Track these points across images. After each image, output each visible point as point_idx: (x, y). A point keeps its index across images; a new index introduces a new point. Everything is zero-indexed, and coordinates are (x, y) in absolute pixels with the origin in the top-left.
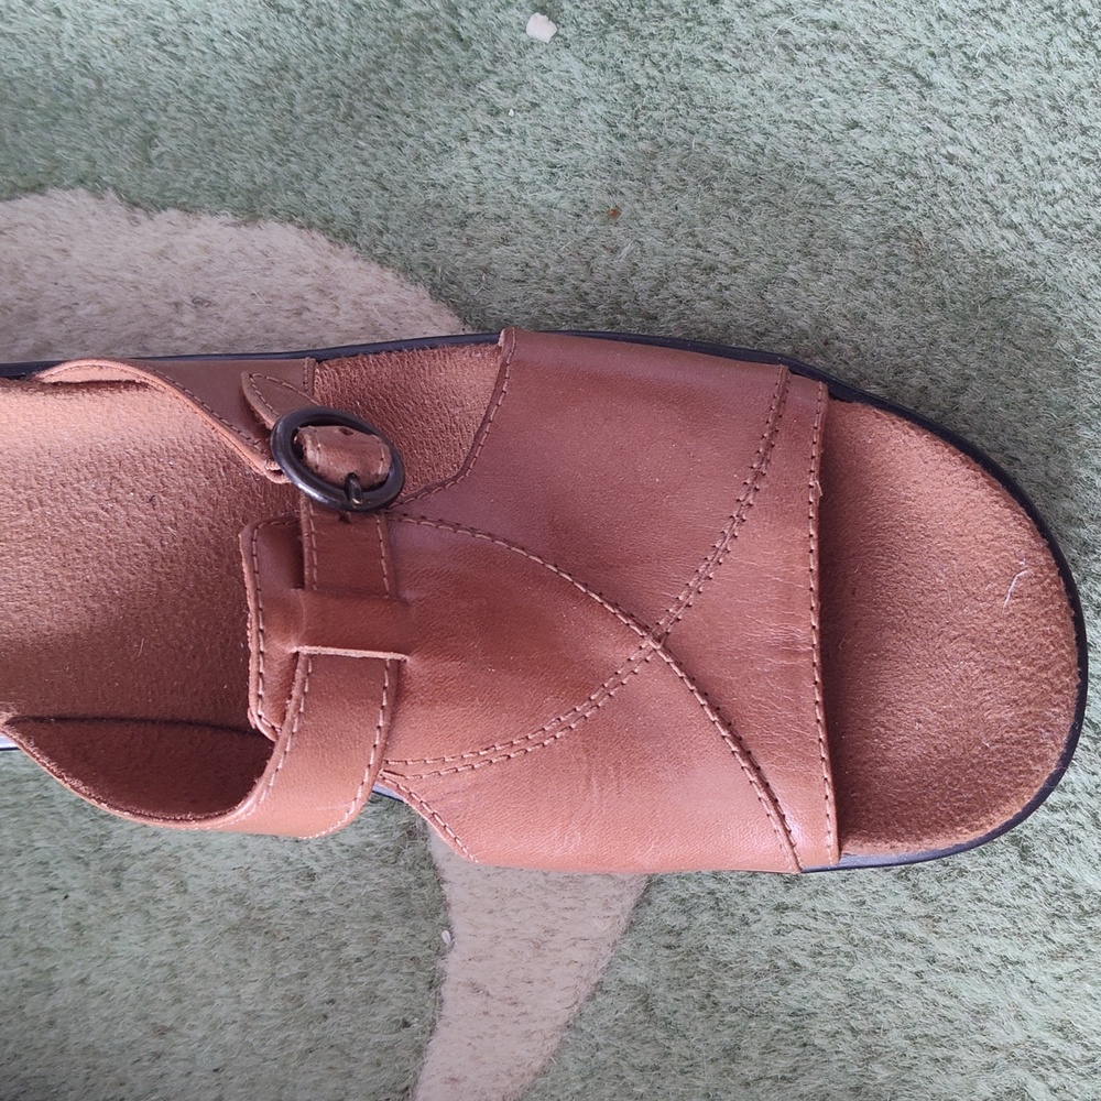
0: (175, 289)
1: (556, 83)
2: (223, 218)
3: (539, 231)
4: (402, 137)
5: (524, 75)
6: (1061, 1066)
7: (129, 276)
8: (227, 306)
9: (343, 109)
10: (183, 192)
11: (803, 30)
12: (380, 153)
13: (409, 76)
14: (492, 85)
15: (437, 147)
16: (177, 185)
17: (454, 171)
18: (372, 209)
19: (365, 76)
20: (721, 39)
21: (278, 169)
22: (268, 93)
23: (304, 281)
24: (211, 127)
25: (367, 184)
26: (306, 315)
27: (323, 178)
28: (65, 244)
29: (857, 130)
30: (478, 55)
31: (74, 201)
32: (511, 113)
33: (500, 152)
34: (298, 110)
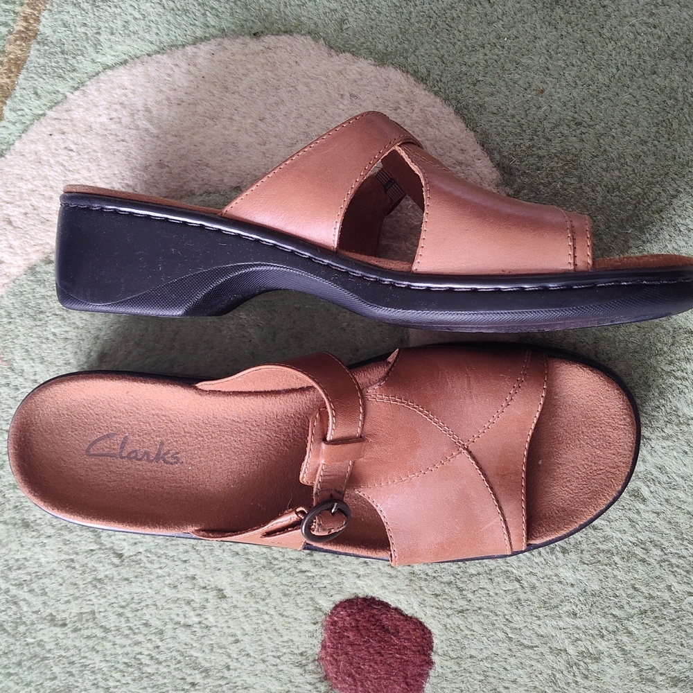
0: (343, 89)
1: (529, 30)
2: (369, 61)
3: (508, 93)
4: (456, 41)
5: (515, 23)
6: (657, 483)
7: (324, 79)
8: (364, 101)
9: (432, 23)
10: (354, 46)
11: (641, 26)
12: (445, 47)
13: (464, 15)
14: (500, 26)
15: (470, 48)
16: (353, 43)
17: (476, 60)
18: (436, 71)
19: (444, 11)
20: (604, 23)
21: (399, 46)
22: (400, 10)
23: (401, 95)
24: (373, 20)
25: (436, 59)
26: (399, 111)
27: (417, 53)
28: (298, 59)
29: (655, 75)
30: (496, 11)
31: (305, 41)
32: (506, 39)
33: (498, 55)
34: (413, 20)
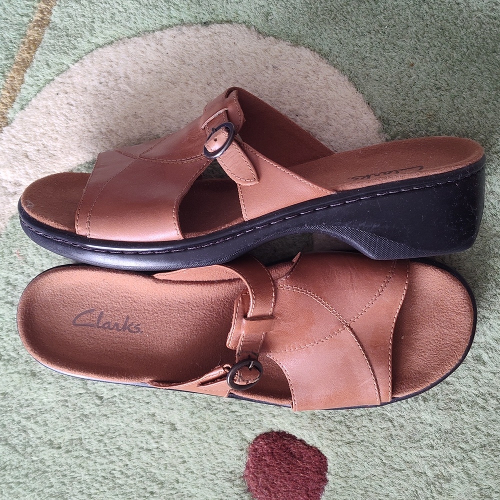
0: (268, 62)
1: (403, 20)
2: (287, 43)
3: (387, 66)
4: (350, 28)
5: (393, 16)
7: (254, 55)
8: (283, 71)
9: (333, 16)
10: (276, 32)
11: (485, 18)
12: (342, 32)
13: (356, 9)
14: (382, 17)
15: (360, 33)
16: (275, 29)
17: (365, 42)
18: (336, 49)
19: (342, 6)
20: (458, 15)
21: (309, 31)
22: (310, 6)
23: (309, 67)
24: (290, 13)
25: (336, 41)
26: (308, 78)
27: (322, 36)
28: (236, 41)
29: (495, 54)
30: (379, 7)
31: (241, 28)
32: (386, 27)
33: (380, 39)
34: (319, 13)
